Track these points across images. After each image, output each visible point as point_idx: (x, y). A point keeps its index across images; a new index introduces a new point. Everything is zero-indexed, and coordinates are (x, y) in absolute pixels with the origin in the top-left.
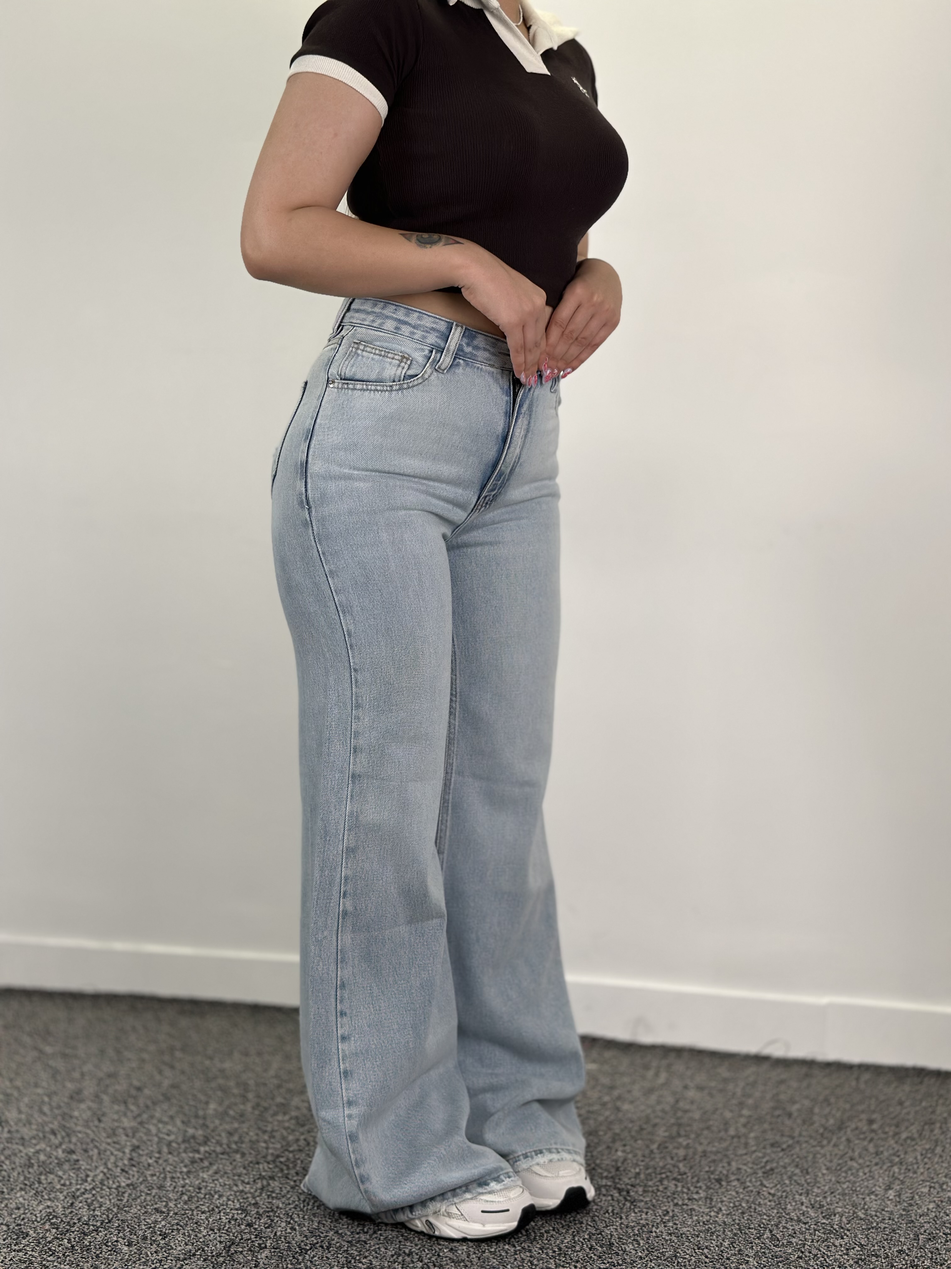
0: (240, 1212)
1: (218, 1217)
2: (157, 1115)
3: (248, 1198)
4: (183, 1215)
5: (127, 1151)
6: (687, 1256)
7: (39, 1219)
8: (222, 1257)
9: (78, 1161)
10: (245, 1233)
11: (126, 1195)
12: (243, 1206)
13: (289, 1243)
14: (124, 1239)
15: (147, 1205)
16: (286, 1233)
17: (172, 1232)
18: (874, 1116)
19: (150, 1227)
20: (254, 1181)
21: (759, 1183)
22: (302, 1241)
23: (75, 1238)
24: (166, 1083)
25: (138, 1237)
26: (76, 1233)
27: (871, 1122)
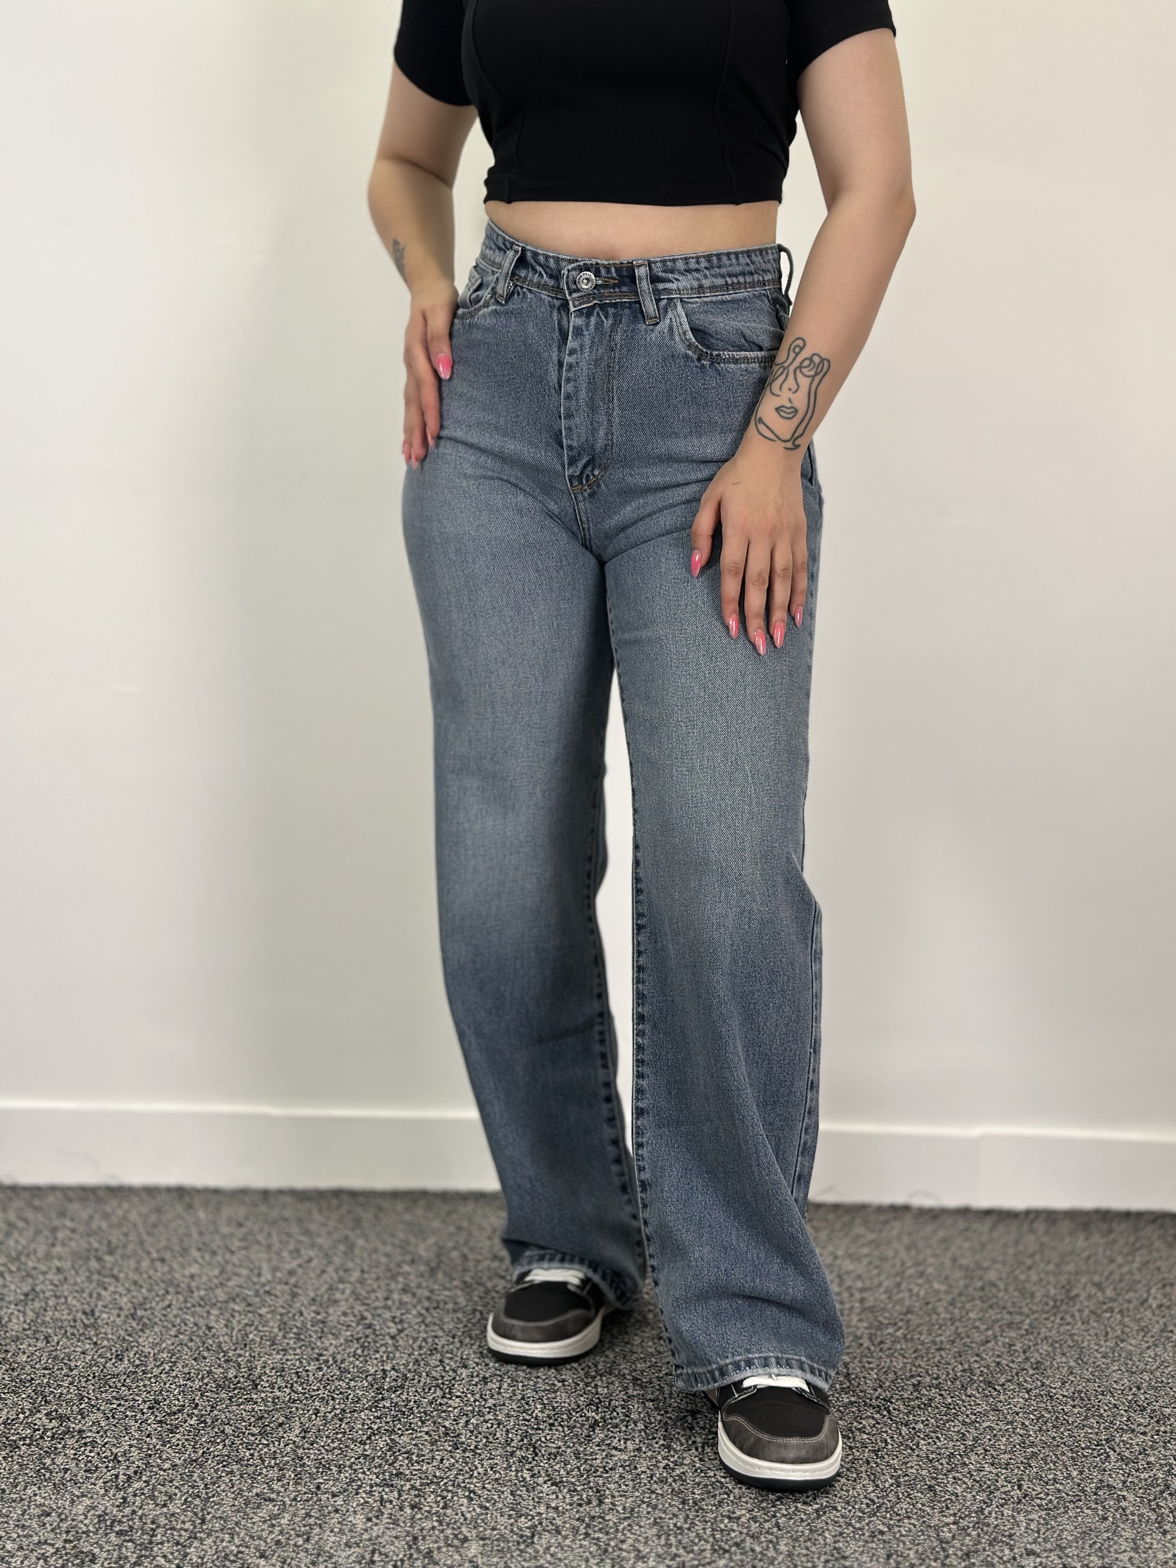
0: (387, 1490)
1: (362, 1501)
3: (380, 1466)
4: (307, 1501)
6: (1042, 1495)
7: (91, 1528)
8: (417, 1559)
10: (421, 1519)
12: (385, 1480)
13: (494, 1529)
14: (247, 1547)
16: (479, 1515)
17: (312, 1529)
18: (1096, 1278)
20: (369, 1438)
21: (1039, 1383)
22: (512, 1525)
23: (172, 1554)
25: (265, 1542)
27: (1099, 1286)
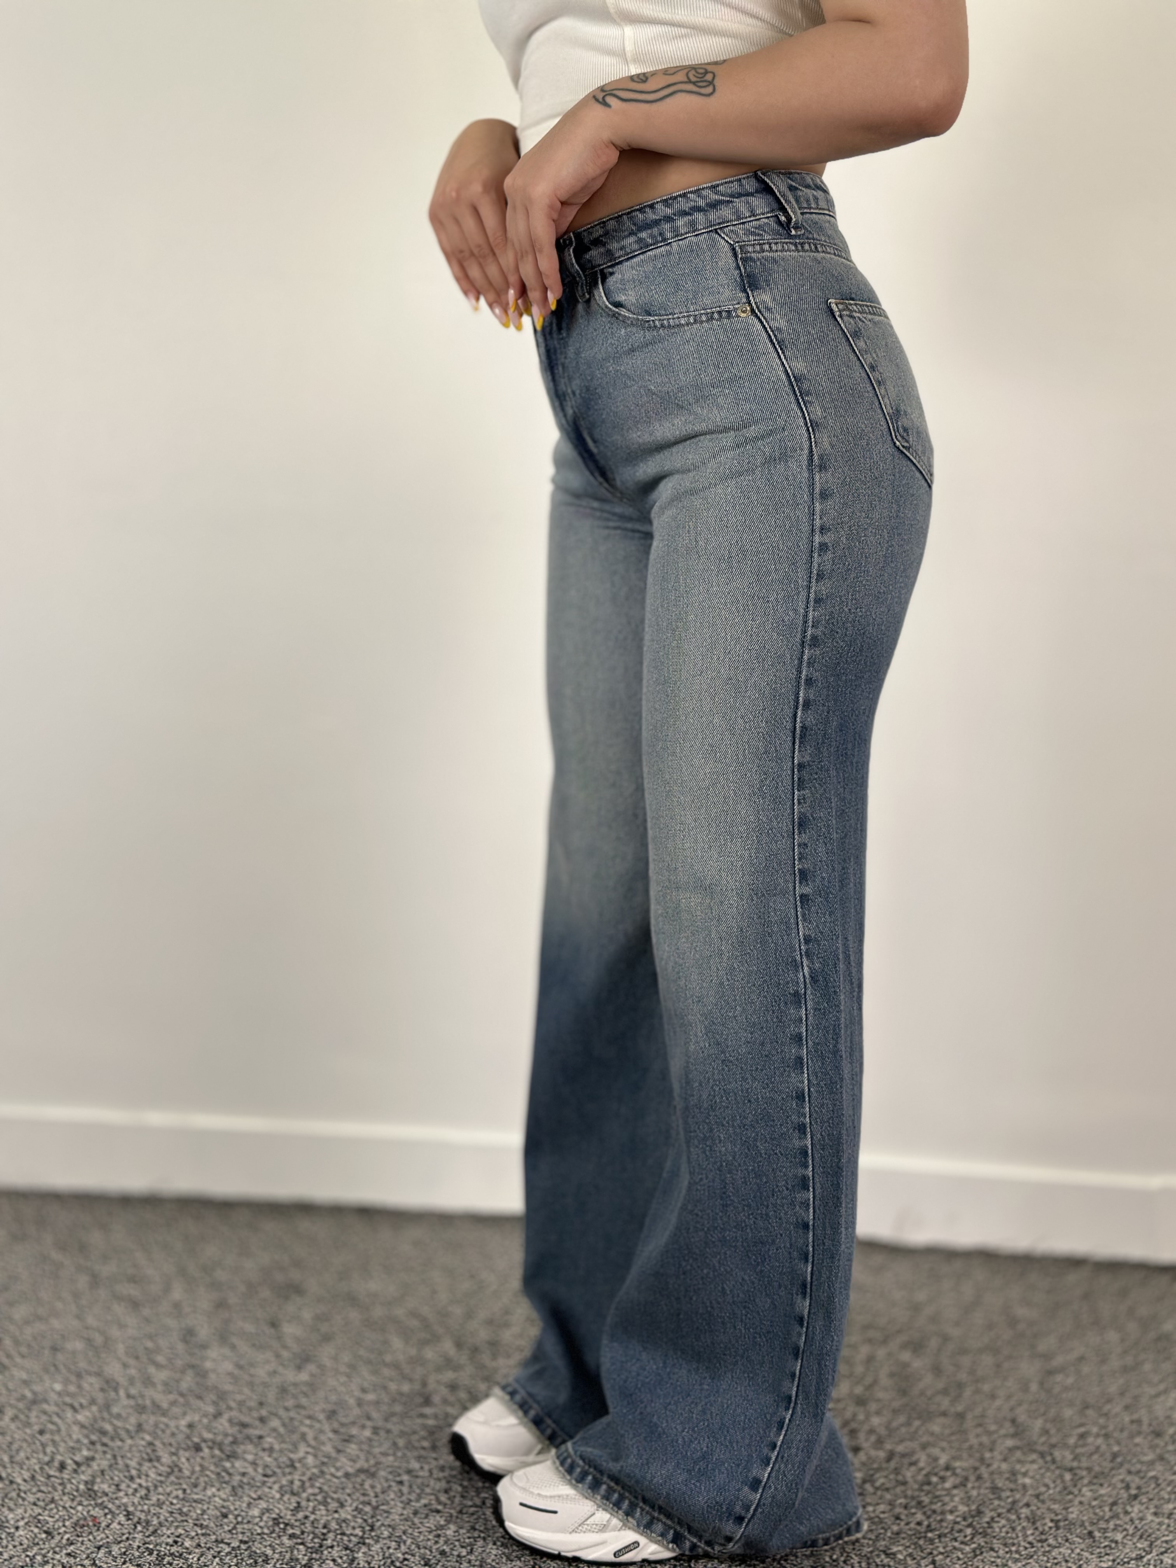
2: (327, 1362)
5: (321, 1417)
9: (260, 1437)
11: (367, 1486)
15: (410, 1500)
19: (439, 1536)
24: (307, 1315)
26: (336, 1548)
